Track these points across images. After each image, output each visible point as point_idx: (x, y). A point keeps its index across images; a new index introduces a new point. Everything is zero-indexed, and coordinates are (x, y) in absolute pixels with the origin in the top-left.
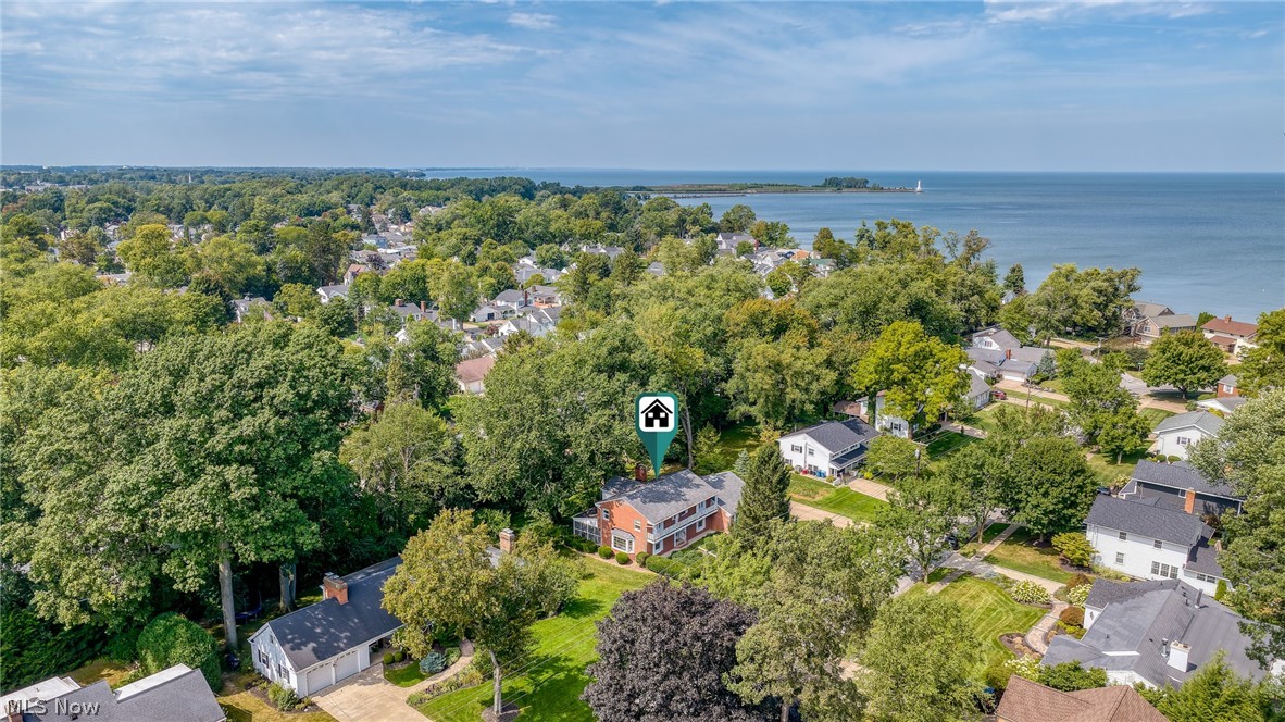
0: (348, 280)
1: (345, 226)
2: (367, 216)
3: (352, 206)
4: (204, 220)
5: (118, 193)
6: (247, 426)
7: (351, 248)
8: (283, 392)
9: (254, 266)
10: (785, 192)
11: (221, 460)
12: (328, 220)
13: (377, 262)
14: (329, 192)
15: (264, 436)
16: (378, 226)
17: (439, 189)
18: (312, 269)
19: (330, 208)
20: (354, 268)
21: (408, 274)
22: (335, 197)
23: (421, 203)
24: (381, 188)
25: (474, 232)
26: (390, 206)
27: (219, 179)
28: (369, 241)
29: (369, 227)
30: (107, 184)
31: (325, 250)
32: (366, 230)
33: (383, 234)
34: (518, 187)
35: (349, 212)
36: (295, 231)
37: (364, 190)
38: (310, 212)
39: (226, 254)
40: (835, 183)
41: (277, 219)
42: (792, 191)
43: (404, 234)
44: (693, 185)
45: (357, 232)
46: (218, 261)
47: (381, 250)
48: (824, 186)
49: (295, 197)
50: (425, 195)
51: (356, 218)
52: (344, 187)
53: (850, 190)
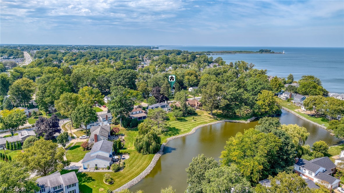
0: (138, 69)
1: (138, 60)
2: (143, 58)
3: (140, 56)
4: (111, 59)
5: (94, 53)
6: (128, 76)
7: (139, 64)
8: (131, 74)
9: (123, 66)
10: (247, 53)
11: (126, 78)
12: (135, 59)
13: (143, 67)
14: (135, 53)
15: (129, 77)
16: (145, 60)
17: (159, 52)
18: (132, 68)
19: (136, 56)
20: (139, 68)
21: (147, 68)
22: (137, 54)
23: (154, 55)
24: (147, 52)
25: (162, 62)
26: (148, 56)
27: (111, 49)
28: (142, 63)
29: (143, 60)
30: (88, 50)
31: (134, 64)
32: (142, 61)
33: (145, 62)
34: (177, 52)
35: (139, 57)
36: (129, 61)
37: (143, 53)
38: (131, 57)
39: (119, 64)
40: (262, 51)
41: (126, 59)
42: (249, 53)
43: (150, 62)
44: (224, 51)
45: (140, 61)
46: (118, 66)
47: (145, 65)
48: (259, 52)
49: (128, 54)
50: (156, 54)
51: (141, 59)
52: (139, 52)
53: (266, 53)
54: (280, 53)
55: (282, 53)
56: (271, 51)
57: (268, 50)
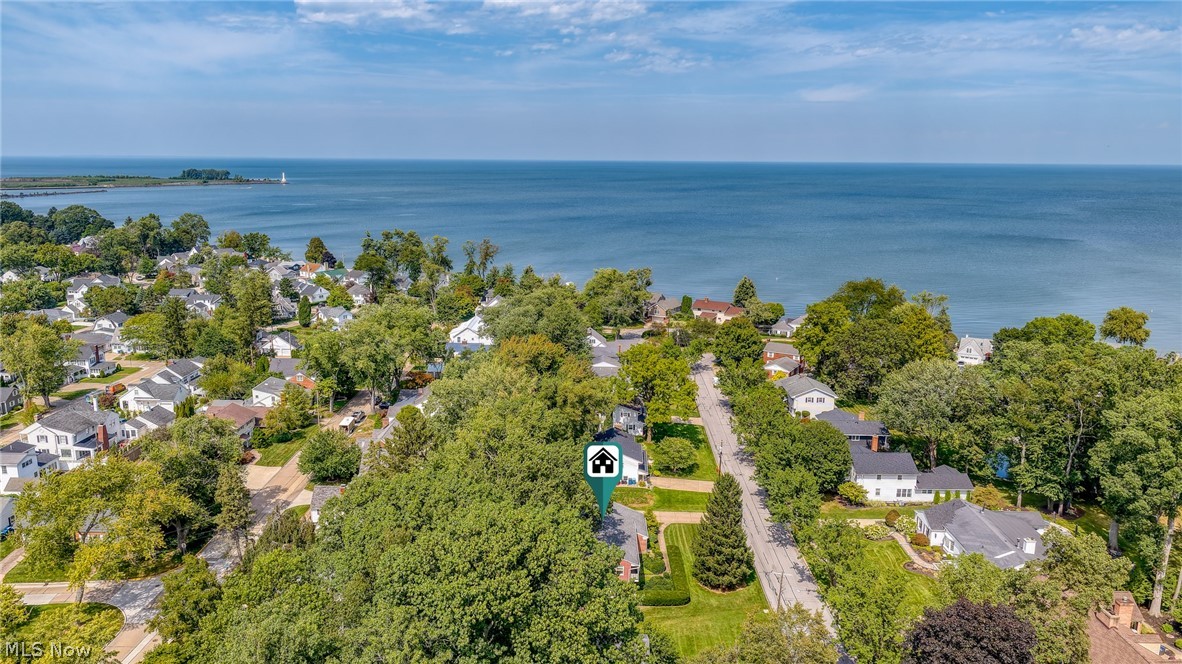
10: (146, 185)
40: (194, 175)
42: (154, 185)
48: (183, 178)
54: (270, 182)
55: (278, 182)
56: (228, 173)
57: (217, 170)
